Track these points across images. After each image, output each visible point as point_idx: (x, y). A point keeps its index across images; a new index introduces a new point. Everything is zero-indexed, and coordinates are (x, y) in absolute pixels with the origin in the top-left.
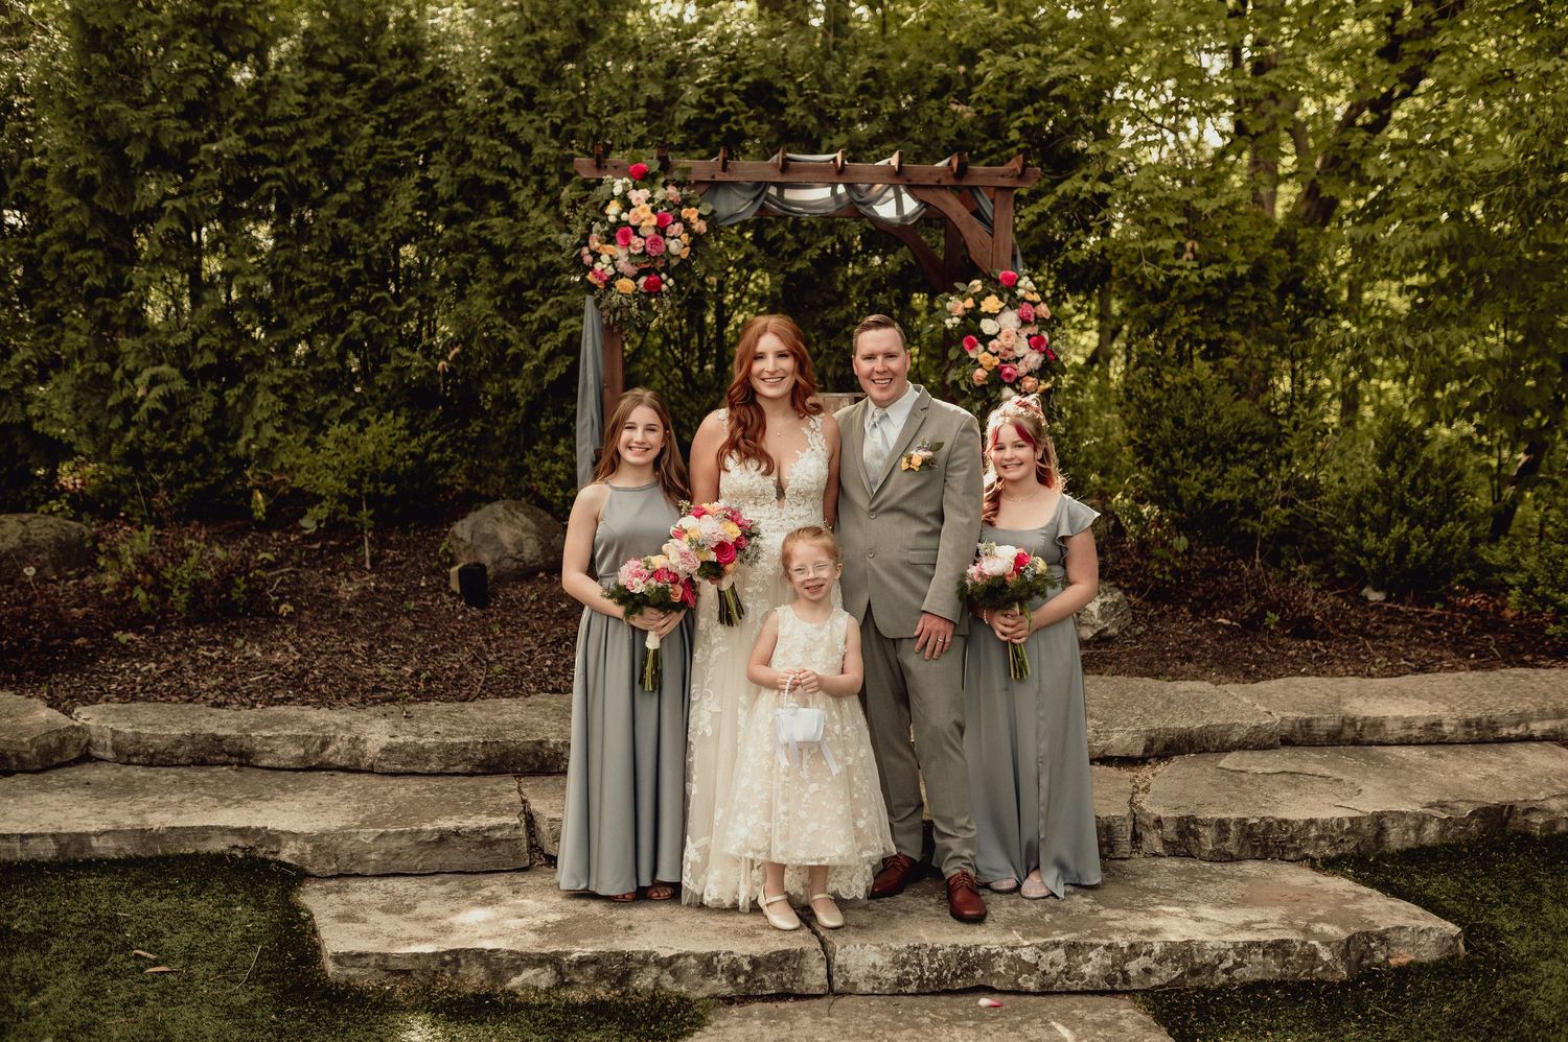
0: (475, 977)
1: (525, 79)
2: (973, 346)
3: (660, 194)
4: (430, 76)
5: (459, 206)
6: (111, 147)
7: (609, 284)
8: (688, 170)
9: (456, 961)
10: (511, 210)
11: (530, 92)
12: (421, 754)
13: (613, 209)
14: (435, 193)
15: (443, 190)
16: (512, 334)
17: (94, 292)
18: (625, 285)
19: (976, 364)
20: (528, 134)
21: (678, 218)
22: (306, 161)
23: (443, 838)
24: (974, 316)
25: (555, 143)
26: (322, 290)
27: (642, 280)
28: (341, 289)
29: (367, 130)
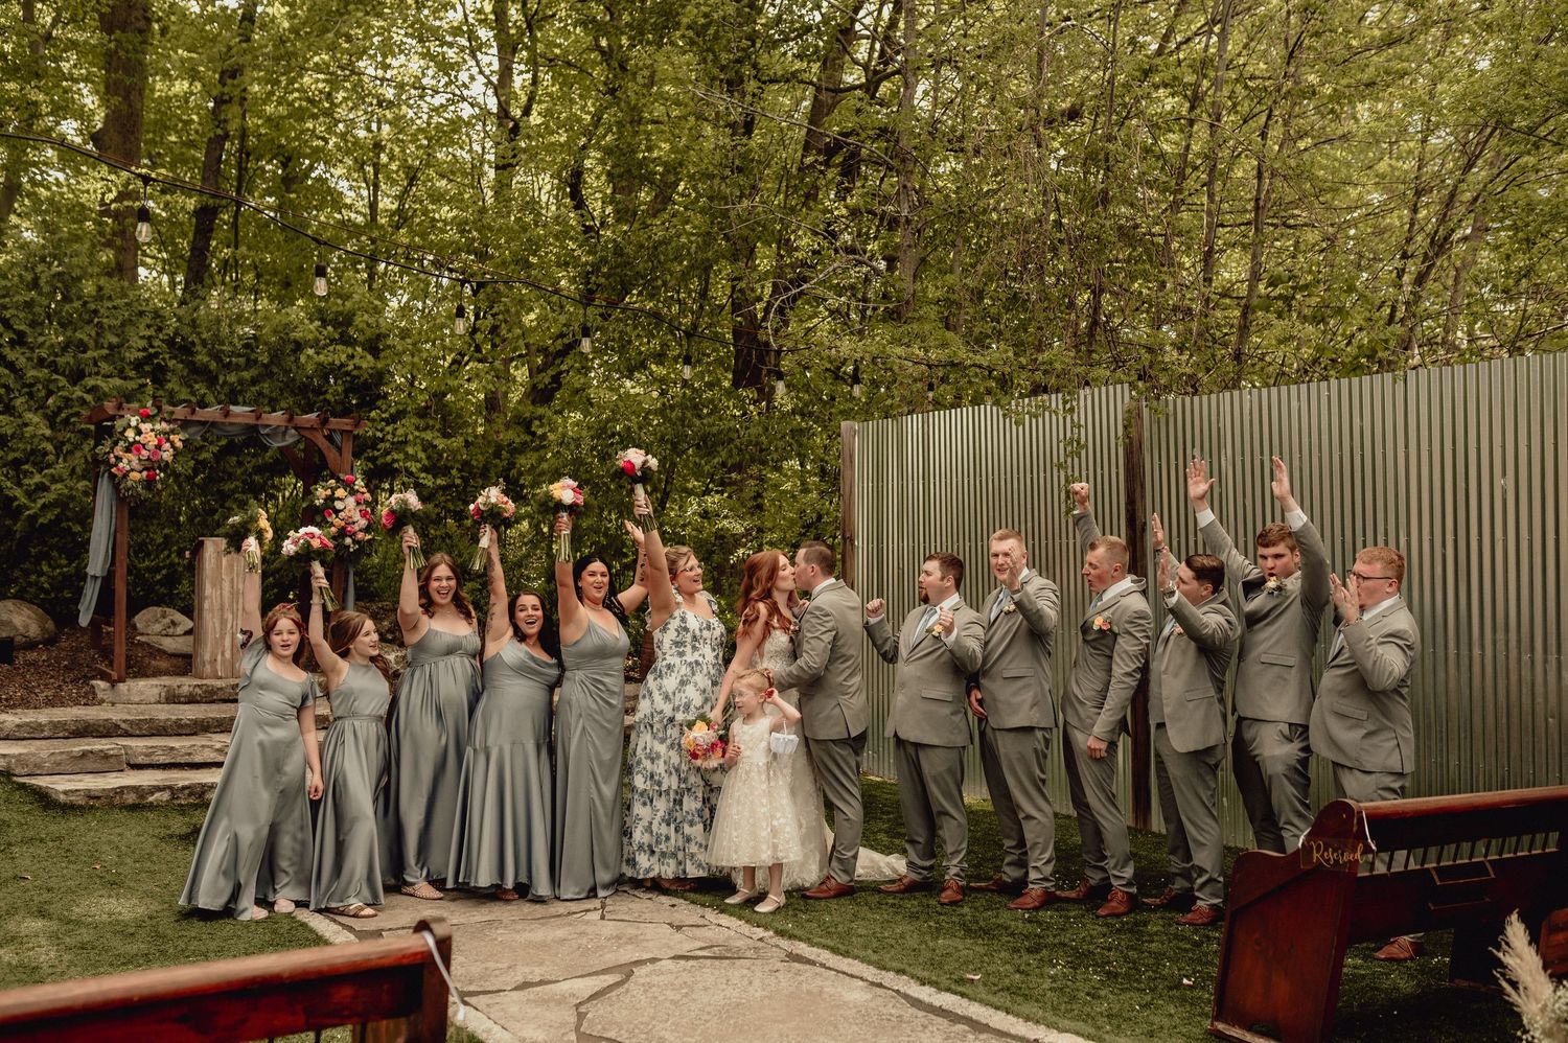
0: (131, 798)
2: (330, 515)
3: (158, 427)
7: (126, 475)
8: (172, 413)
9: (122, 793)
12: (39, 727)
13: (130, 434)
18: (135, 476)
19: (332, 525)
21: (168, 440)
23: (84, 755)
24: (331, 499)
27: (145, 473)
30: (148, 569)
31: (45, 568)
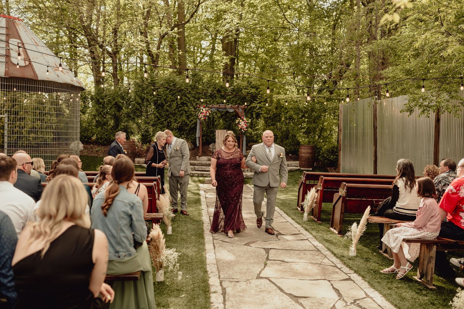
1: (189, 90)
2: (239, 125)
3: (206, 109)
4: (177, 89)
5: (181, 105)
6: (142, 99)
8: (209, 106)
10: (187, 106)
11: (190, 91)
13: (201, 111)
14: (178, 104)
15: (179, 103)
16: (188, 122)
17: (139, 116)
18: (202, 118)
19: (239, 127)
20: (190, 96)
21: (208, 111)
22: (163, 100)
24: (239, 122)
25: (193, 98)
26: (164, 116)
27: (204, 118)
28: (167, 116)
29: (170, 96)
30: (212, 136)
31: (193, 135)
